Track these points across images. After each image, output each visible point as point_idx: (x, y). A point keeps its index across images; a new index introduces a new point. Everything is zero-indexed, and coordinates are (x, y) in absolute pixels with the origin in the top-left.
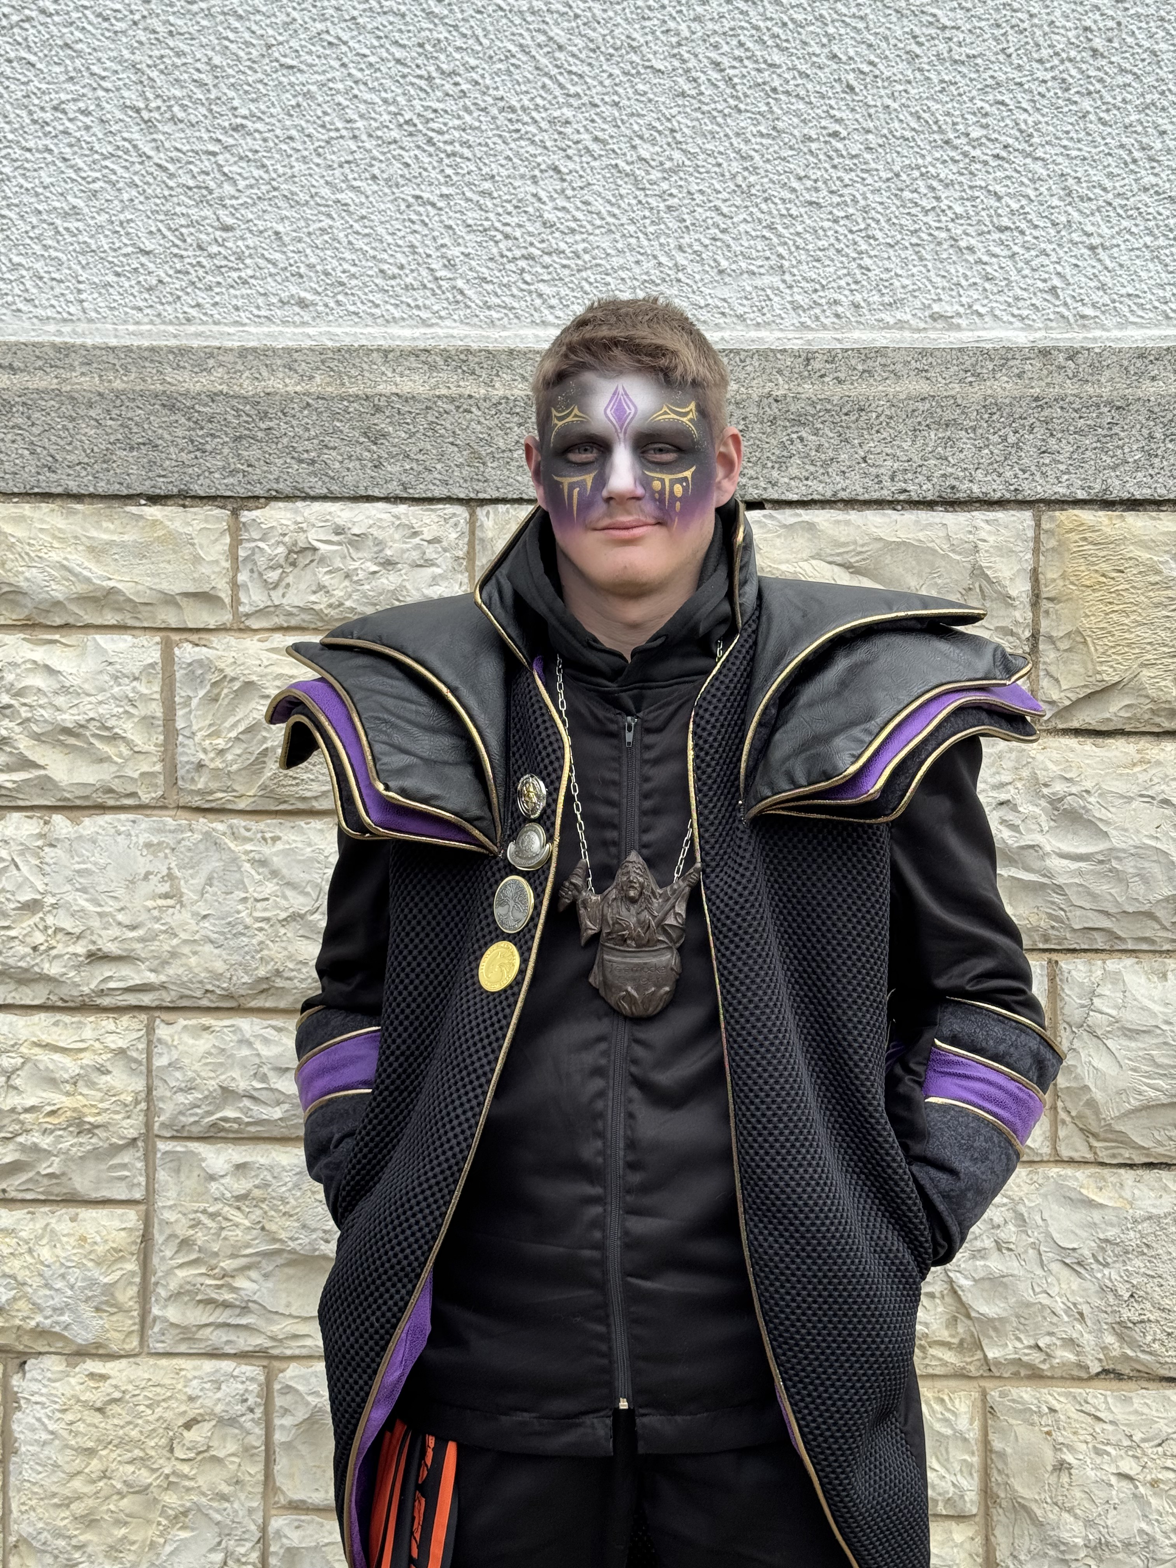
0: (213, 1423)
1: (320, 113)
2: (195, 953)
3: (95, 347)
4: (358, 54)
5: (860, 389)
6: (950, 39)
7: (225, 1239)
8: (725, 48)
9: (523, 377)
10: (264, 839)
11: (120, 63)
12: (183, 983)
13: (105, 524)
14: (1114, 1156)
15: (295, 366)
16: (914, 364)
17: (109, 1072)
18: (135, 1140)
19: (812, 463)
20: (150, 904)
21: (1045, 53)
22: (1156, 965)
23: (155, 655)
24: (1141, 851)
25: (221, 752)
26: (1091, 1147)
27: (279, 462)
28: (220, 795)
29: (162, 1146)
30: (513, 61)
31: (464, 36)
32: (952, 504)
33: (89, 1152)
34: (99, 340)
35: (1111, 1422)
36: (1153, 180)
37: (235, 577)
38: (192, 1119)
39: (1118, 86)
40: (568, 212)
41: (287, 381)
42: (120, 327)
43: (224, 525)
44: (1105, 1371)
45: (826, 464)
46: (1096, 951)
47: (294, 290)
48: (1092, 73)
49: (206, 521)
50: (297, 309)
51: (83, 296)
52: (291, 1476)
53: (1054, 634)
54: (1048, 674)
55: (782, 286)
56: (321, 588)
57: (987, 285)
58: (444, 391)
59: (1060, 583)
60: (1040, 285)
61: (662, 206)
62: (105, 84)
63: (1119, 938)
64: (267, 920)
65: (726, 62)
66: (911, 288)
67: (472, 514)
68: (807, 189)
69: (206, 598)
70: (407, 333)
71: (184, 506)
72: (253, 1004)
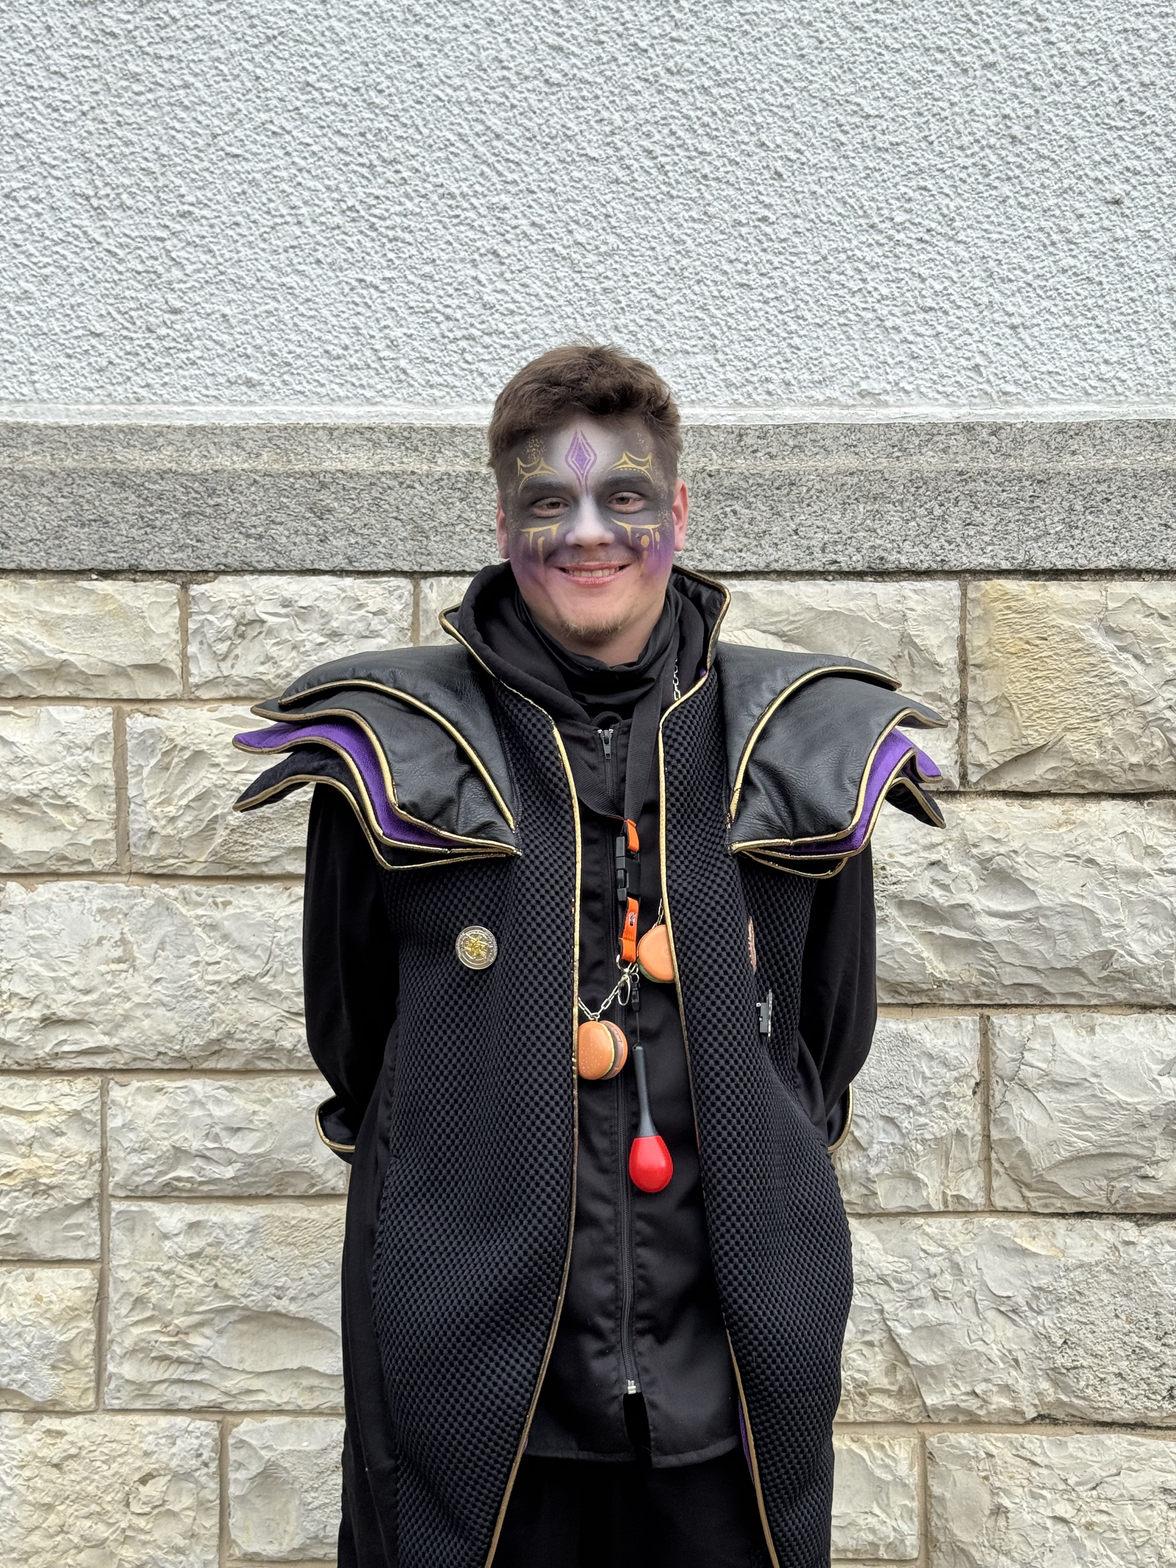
0: (169, 1477)
1: (265, 201)
2: (148, 1016)
3: (46, 427)
4: (301, 143)
5: (791, 465)
6: (874, 127)
7: (179, 1296)
8: (657, 137)
9: (465, 454)
10: (215, 904)
11: (69, 152)
12: (136, 1046)
13: (57, 599)
14: (1046, 1206)
15: (243, 443)
16: (843, 440)
17: (63, 1134)
18: (89, 1200)
19: (746, 535)
20: (103, 968)
21: (966, 140)
22: (1084, 1019)
23: (107, 725)
24: (1067, 909)
25: (172, 820)
26: (1024, 1197)
27: (228, 537)
28: (171, 861)
29: (116, 1206)
30: (452, 149)
31: (405, 125)
32: (881, 574)
33: (45, 1212)
34: (51, 420)
35: (1047, 1467)
36: (1072, 262)
37: (184, 648)
38: (146, 1179)
39: (1037, 172)
40: (507, 294)
41: (235, 458)
42: (71, 407)
43: (174, 599)
44: (1041, 1417)
45: (759, 536)
46: (1027, 1006)
47: (241, 370)
48: (1010, 159)
49: (156, 595)
50: (244, 389)
51: (35, 377)
52: (245, 1529)
53: (981, 699)
54: (976, 738)
55: (715, 365)
56: (268, 659)
57: (913, 364)
58: (388, 468)
59: (987, 650)
60: (964, 363)
61: (598, 288)
62: (55, 173)
63: (1048, 993)
64: (219, 983)
65: (658, 150)
66: (839, 366)
67: (416, 586)
68: (739, 272)
69: (156, 669)
70: (352, 411)
71: (135, 580)
72: (205, 1065)
